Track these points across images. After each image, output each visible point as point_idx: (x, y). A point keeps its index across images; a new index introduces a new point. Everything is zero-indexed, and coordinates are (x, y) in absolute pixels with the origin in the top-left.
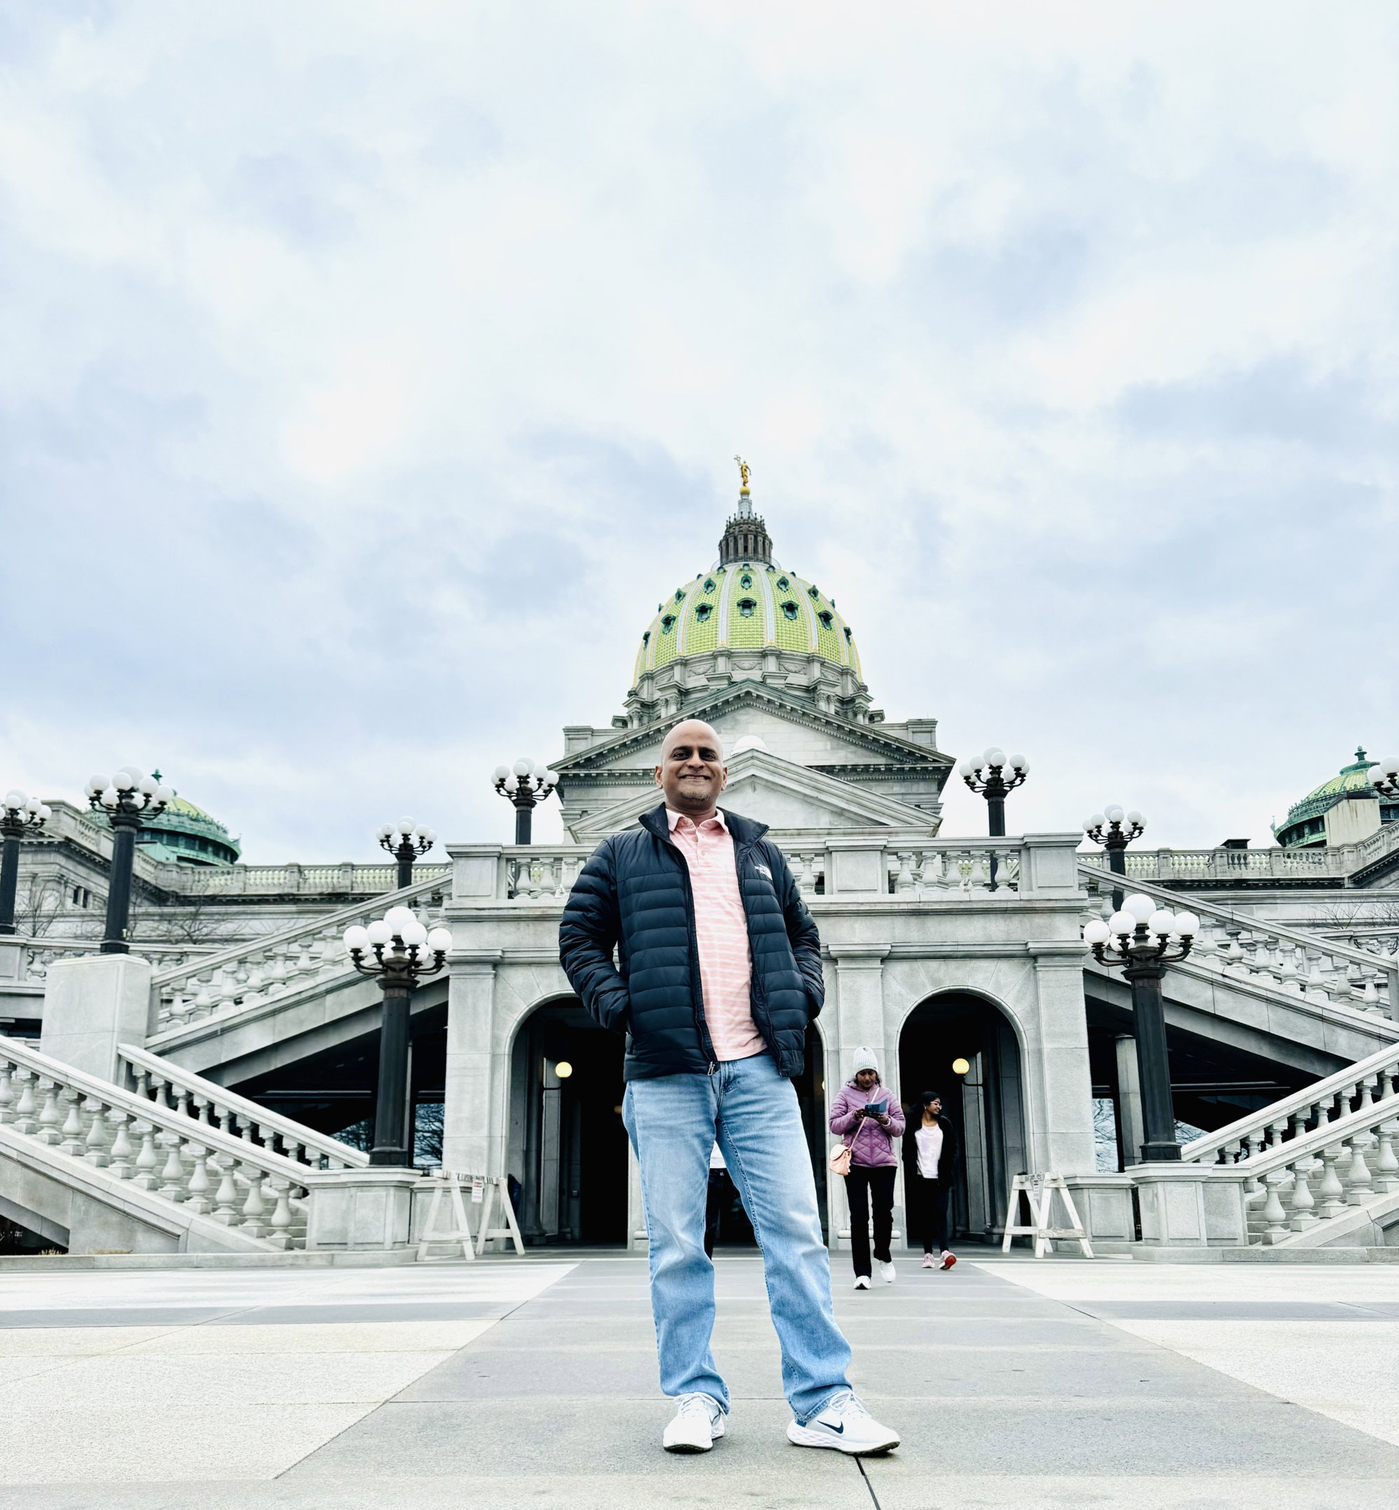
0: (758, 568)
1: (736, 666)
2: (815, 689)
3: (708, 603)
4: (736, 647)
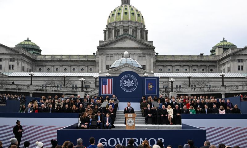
0: (128, 6)
1: (124, 23)
2: (137, 27)
3: (120, 12)
4: (124, 20)
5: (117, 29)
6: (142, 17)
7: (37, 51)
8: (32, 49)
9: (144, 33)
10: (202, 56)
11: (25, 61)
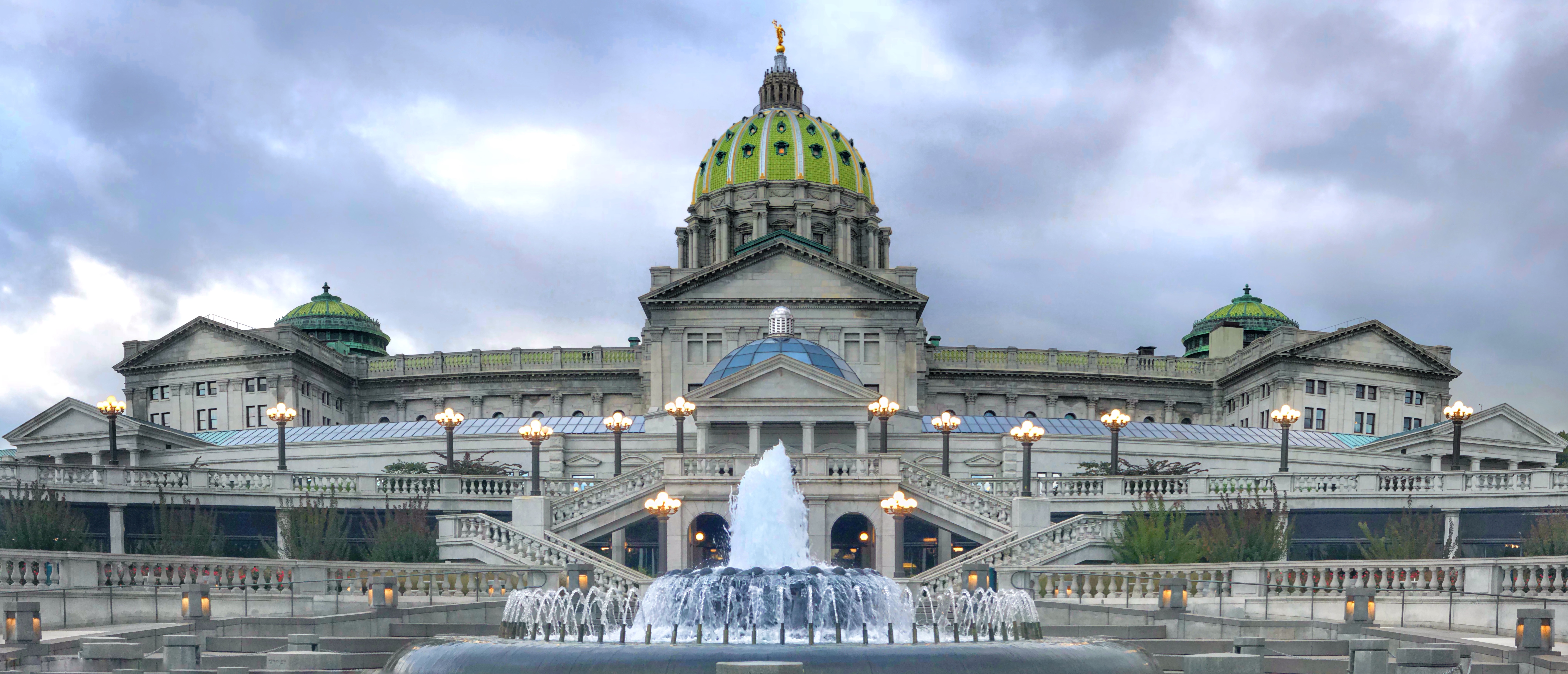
0: (792, 113)
1: (772, 194)
2: (835, 213)
3: (752, 143)
4: (773, 179)
5: (739, 222)
6: (863, 165)
7: (366, 341)
8: (346, 334)
9: (873, 240)
10: (1147, 357)
11: (314, 386)
